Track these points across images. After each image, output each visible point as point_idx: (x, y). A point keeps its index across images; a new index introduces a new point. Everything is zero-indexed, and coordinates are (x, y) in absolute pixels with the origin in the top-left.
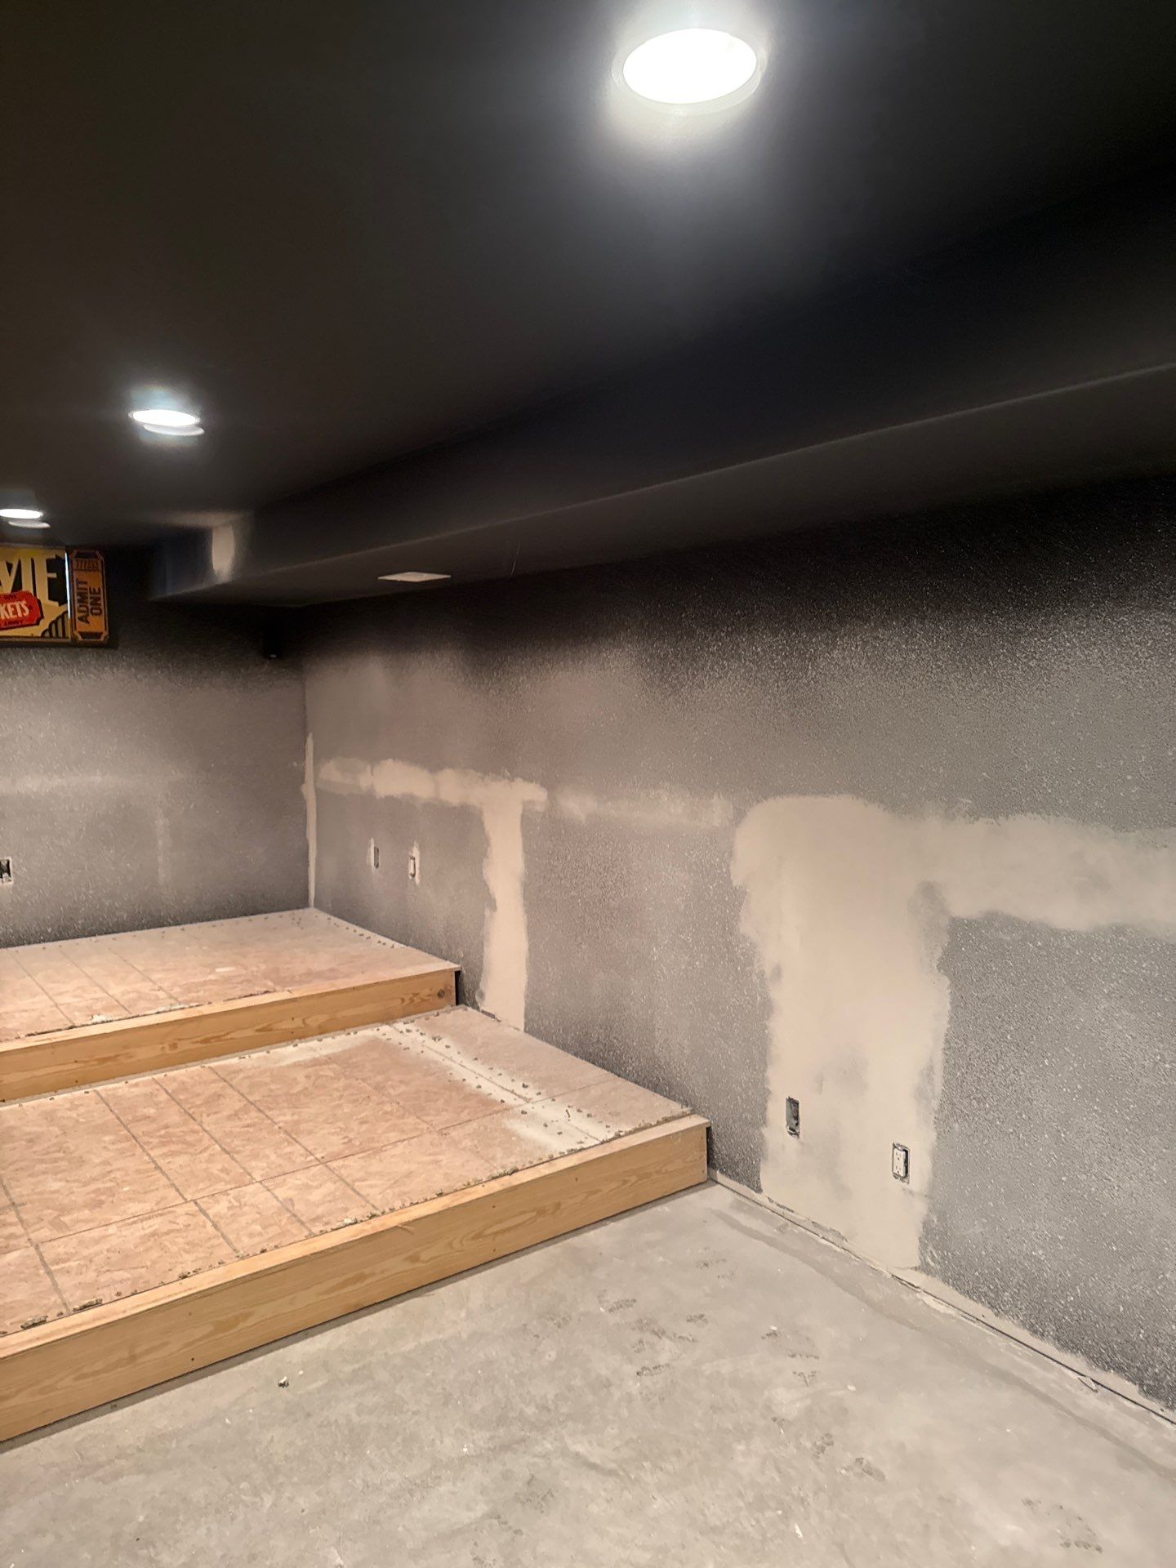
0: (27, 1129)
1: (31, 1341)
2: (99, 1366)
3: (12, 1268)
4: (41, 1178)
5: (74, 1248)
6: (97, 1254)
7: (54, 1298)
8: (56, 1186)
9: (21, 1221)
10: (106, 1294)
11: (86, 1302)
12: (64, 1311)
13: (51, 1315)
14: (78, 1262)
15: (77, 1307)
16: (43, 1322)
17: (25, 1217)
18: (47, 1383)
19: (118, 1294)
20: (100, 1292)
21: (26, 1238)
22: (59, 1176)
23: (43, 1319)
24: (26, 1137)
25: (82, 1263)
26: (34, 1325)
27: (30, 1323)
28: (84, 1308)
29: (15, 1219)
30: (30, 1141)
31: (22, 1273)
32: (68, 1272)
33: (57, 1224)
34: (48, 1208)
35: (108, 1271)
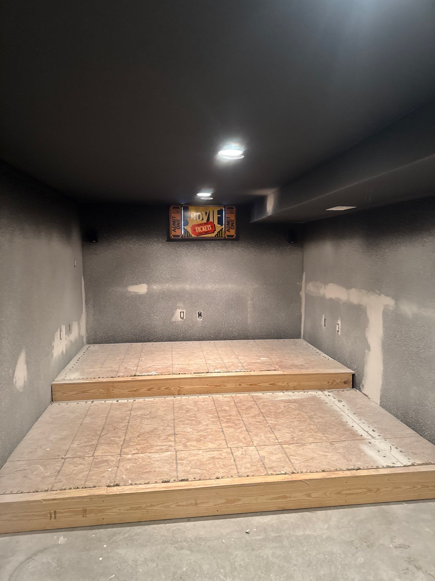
0: (188, 407)
1: (163, 488)
2: (184, 503)
3: (167, 458)
4: (186, 426)
5: (187, 456)
6: (193, 460)
7: (175, 473)
8: (189, 430)
9: (175, 441)
10: (191, 477)
11: (183, 478)
12: (176, 479)
13: (172, 480)
14: (186, 462)
15: (180, 479)
16: (168, 482)
17: (177, 439)
18: (166, 504)
19: (195, 478)
20: (189, 476)
21: (174, 448)
22: (191, 427)
23: (169, 481)
24: (187, 410)
25: (188, 462)
26: (166, 482)
27: (164, 481)
28: (182, 480)
29: (173, 440)
30: (187, 411)
31: (169, 461)
32: (182, 465)
33: (185, 446)
34: (184, 438)
35: (194, 468)
